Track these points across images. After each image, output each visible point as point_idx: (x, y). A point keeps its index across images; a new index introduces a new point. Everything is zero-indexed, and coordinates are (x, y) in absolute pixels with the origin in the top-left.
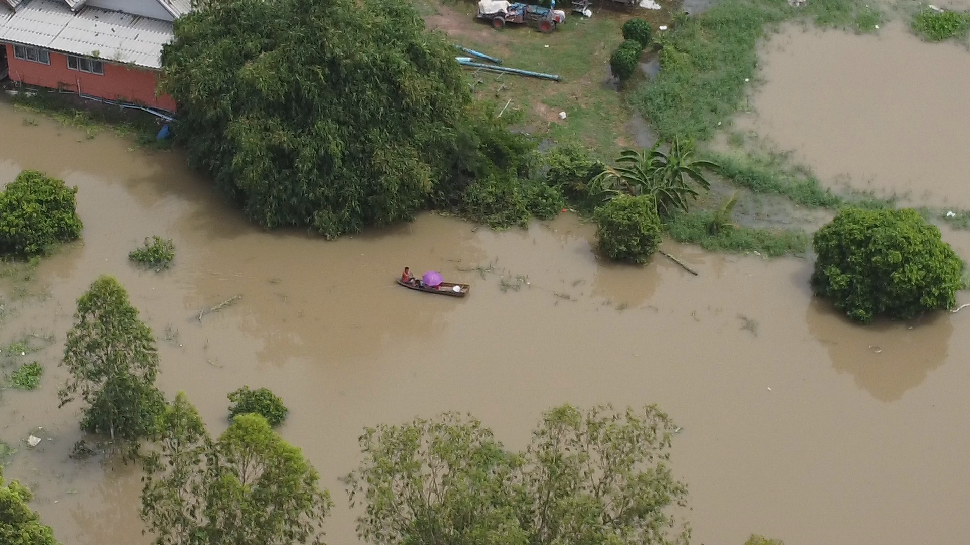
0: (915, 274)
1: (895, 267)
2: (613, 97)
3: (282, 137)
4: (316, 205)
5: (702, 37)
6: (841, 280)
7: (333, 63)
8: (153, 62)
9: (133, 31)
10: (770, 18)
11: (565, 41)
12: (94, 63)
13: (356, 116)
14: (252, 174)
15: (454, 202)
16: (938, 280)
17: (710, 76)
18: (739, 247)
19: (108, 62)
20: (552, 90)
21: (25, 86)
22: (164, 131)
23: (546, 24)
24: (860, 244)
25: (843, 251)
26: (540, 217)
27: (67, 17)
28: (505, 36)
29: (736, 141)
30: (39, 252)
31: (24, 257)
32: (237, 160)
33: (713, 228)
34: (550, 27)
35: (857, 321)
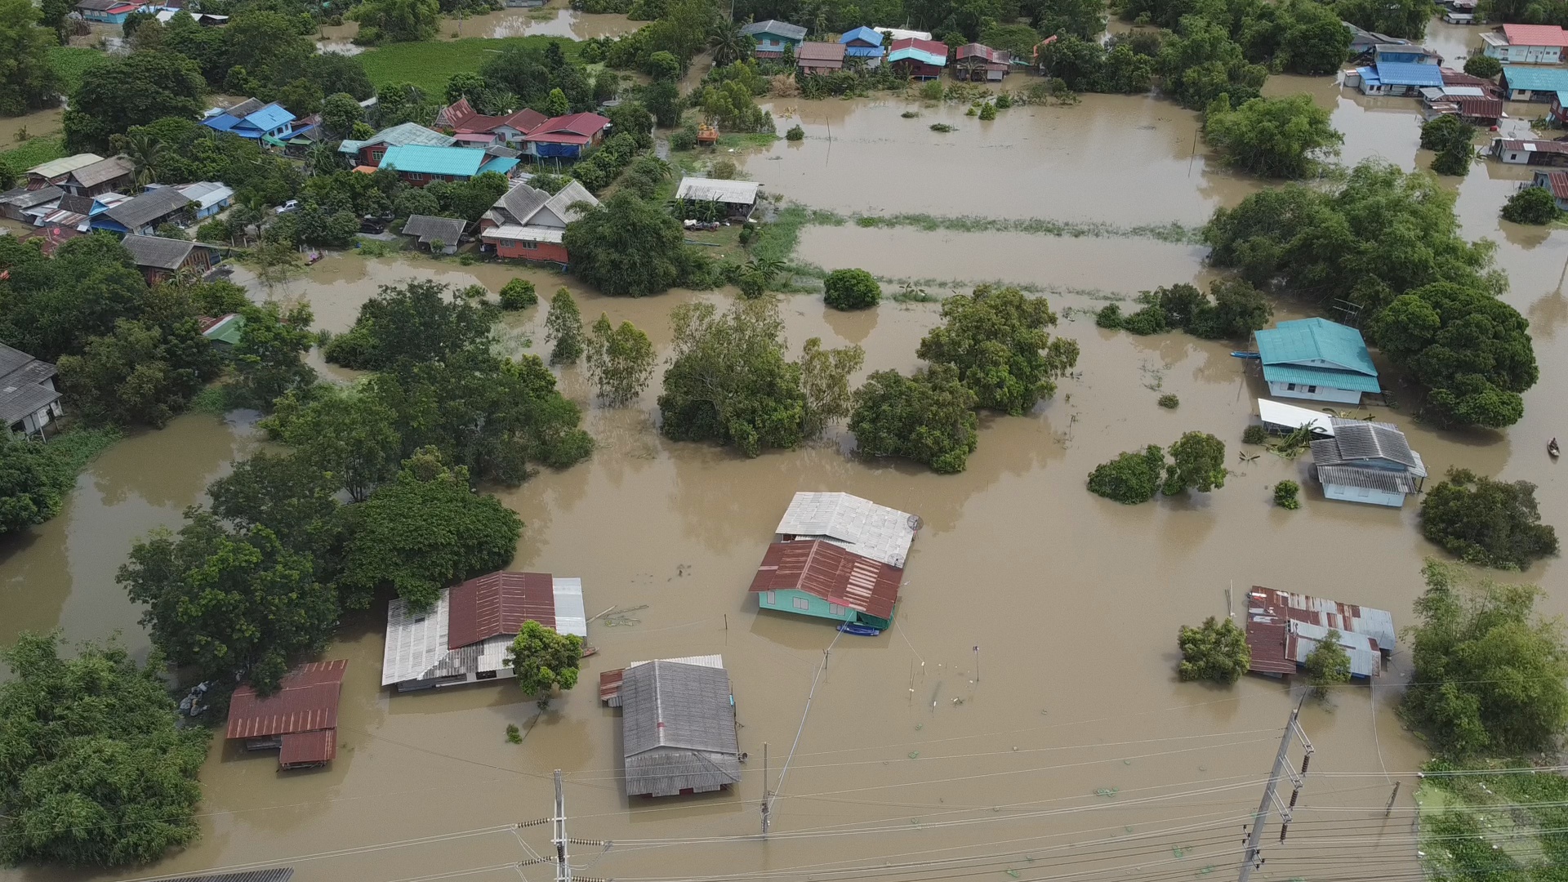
0: (862, 288)
1: (854, 285)
2: (742, 250)
3: (615, 256)
4: (630, 284)
5: (774, 229)
6: (835, 294)
7: (634, 225)
8: (559, 240)
9: (549, 231)
10: (801, 223)
11: (721, 234)
12: (535, 244)
13: (645, 248)
14: (603, 271)
15: (684, 283)
16: (871, 291)
17: (780, 242)
18: (796, 291)
19: (539, 243)
20: (717, 249)
21: (505, 258)
22: (564, 268)
23: (712, 228)
24: (841, 280)
25: (835, 284)
26: (717, 287)
27: (521, 228)
28: (696, 233)
29: (791, 260)
30: (522, 307)
31: (516, 309)
32: (597, 265)
33: (785, 285)
34: (713, 229)
35: (842, 310)
